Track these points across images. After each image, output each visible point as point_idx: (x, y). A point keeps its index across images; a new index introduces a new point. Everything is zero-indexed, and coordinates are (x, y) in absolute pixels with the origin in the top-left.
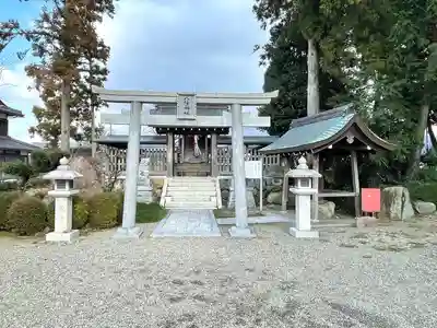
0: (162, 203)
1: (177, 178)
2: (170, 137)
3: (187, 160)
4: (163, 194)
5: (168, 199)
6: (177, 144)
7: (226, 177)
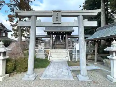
0: (48, 59)
1: (54, 50)
2: (52, 36)
3: (57, 44)
4: (49, 56)
5: (51, 57)
6: (54, 38)
7: (71, 49)
